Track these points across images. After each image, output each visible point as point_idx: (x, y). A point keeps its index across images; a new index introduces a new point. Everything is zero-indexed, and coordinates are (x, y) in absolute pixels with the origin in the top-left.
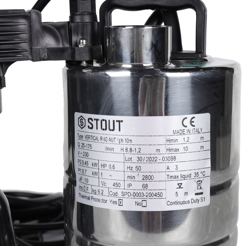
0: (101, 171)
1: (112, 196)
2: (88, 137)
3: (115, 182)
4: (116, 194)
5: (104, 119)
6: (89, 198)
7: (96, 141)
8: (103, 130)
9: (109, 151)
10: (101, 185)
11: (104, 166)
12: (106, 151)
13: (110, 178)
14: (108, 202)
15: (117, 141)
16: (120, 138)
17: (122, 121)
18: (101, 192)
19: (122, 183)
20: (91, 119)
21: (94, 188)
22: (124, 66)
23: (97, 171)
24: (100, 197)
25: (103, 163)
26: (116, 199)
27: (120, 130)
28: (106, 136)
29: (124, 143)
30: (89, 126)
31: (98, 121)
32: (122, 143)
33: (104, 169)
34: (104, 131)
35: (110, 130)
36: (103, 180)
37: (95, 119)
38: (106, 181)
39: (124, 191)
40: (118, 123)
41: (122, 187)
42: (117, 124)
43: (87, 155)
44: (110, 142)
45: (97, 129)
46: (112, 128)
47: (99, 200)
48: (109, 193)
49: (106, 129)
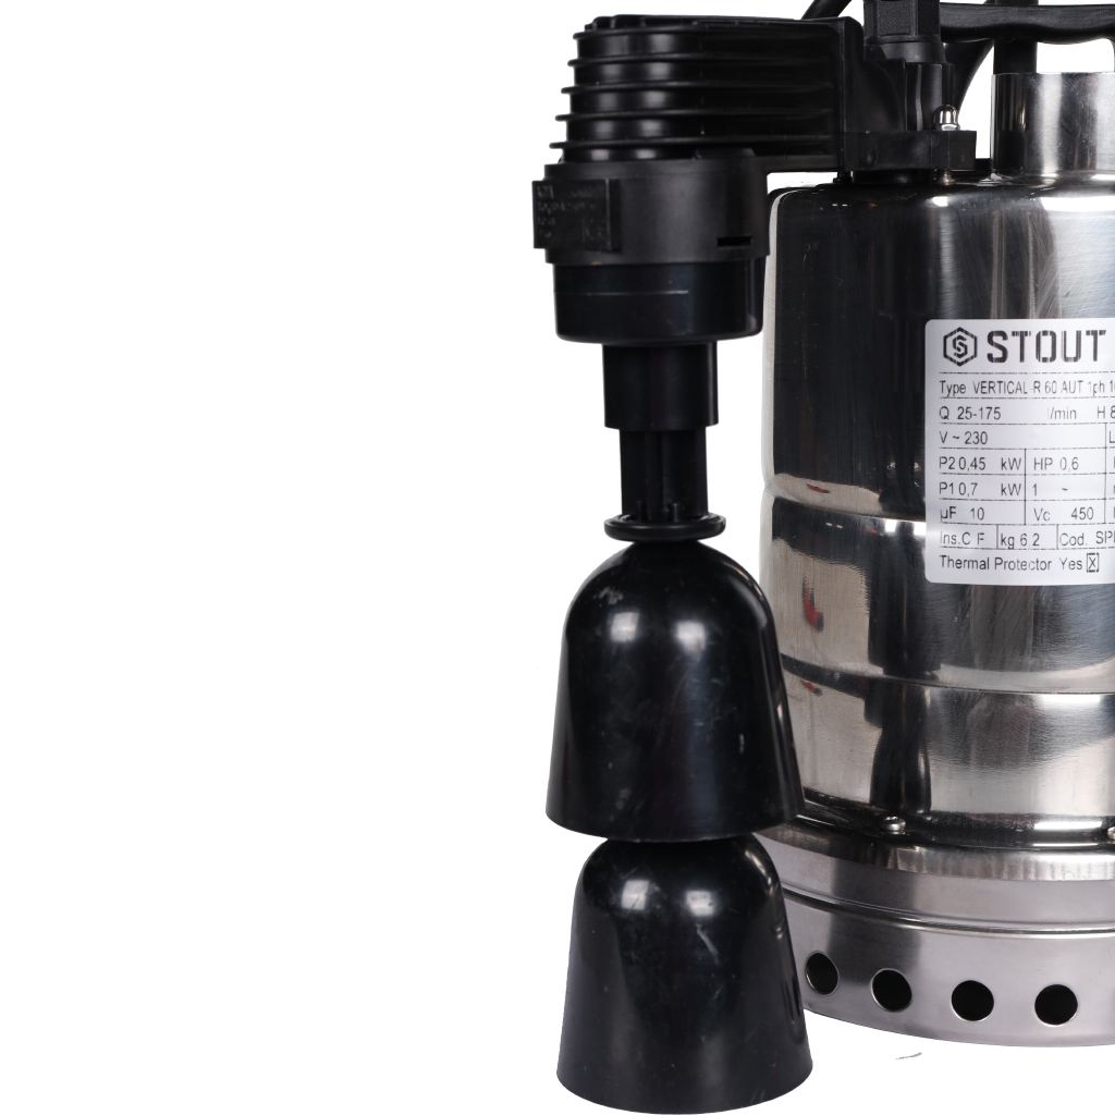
0: (1031, 481)
1: (1069, 546)
2: (985, 387)
3: (1079, 505)
4: (1078, 541)
5: (1049, 329)
6: (985, 565)
7: (1019, 394)
8: (1045, 360)
9: (1062, 421)
10: (1031, 518)
11: (1044, 463)
12: (1053, 421)
13: (1065, 495)
14: (1056, 565)
15: (1086, 390)
16: (1095, 379)
17: (1102, 332)
18: (1031, 540)
19: (1098, 506)
20: (1003, 335)
21: (1006, 532)
22: (1097, 177)
23: (1019, 480)
24: (1029, 555)
25: (1040, 455)
26: (1080, 555)
27: (1095, 358)
28: (1051, 378)
29: (1108, 392)
30: (990, 357)
31: (1026, 339)
32: (1102, 394)
33: (1044, 472)
34: (1048, 364)
35: (1066, 359)
36: (1038, 506)
37: (1014, 334)
38: (1047, 506)
39: (1103, 528)
40: (1091, 337)
41: (1098, 518)
42: (1087, 341)
43: (981, 438)
44: (1064, 393)
45: (1022, 359)
46: (1071, 353)
47: (1023, 565)
48: (1058, 539)
49: (1053, 358)
